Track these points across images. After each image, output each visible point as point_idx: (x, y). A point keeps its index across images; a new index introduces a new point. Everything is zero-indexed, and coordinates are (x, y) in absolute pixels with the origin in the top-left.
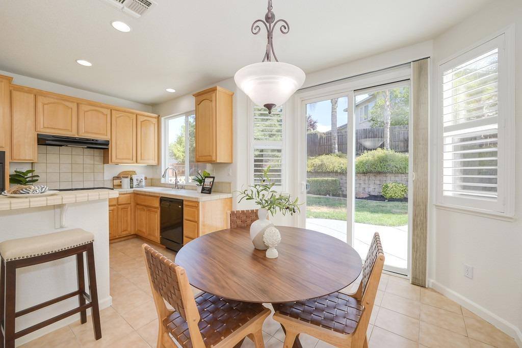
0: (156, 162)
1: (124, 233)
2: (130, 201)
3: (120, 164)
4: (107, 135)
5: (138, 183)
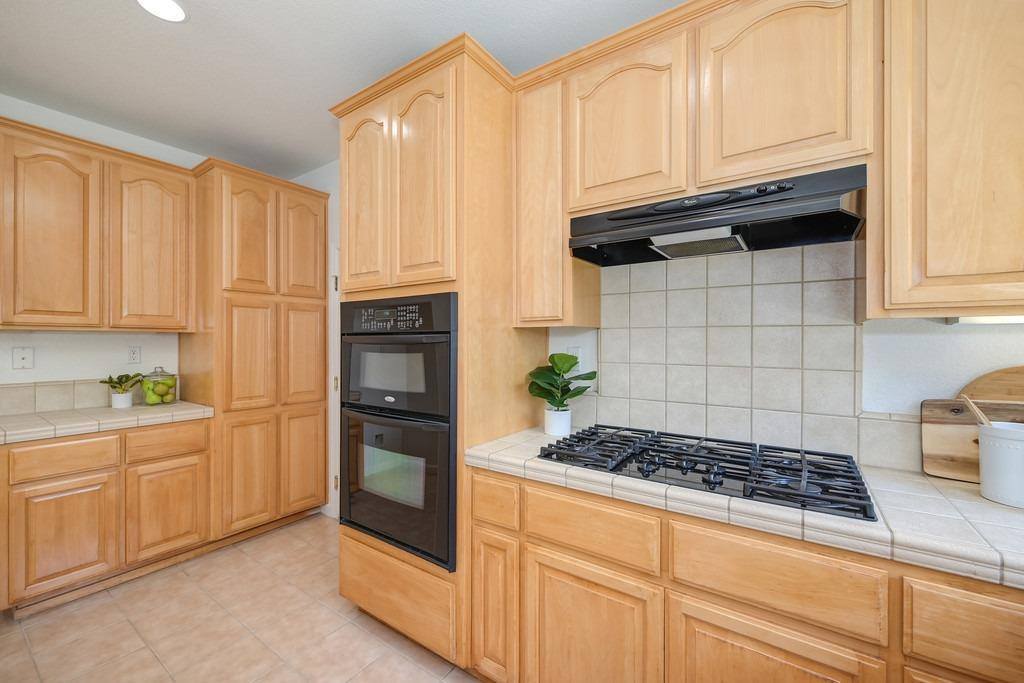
3: (964, 320)
4: (848, 137)
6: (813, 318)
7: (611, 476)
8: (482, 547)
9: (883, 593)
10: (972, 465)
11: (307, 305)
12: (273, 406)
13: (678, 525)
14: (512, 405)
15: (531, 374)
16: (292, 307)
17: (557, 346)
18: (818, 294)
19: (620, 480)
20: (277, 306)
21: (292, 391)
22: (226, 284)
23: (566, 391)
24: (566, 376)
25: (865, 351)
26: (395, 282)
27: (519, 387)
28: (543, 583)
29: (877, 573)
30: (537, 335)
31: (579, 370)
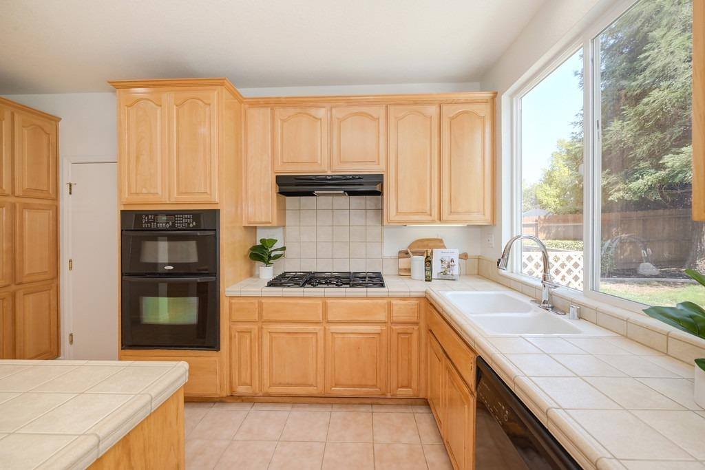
0: (488, 216)
1: (403, 392)
2: (419, 317)
3: (408, 225)
4: (378, 165)
5: (444, 270)
6: (369, 223)
7: (302, 289)
8: (237, 334)
9: (386, 307)
10: (409, 270)
11: (40, 204)
12: (8, 285)
13: (329, 301)
14: (242, 265)
15: (251, 249)
16: (26, 207)
17: (262, 235)
18: (371, 214)
19: (306, 289)
20: (13, 206)
21: (27, 272)
23: (270, 257)
24: (270, 250)
25: (385, 235)
26: (173, 200)
27: (245, 256)
28: (271, 340)
29: (385, 301)
30: (252, 229)
31: (276, 246)
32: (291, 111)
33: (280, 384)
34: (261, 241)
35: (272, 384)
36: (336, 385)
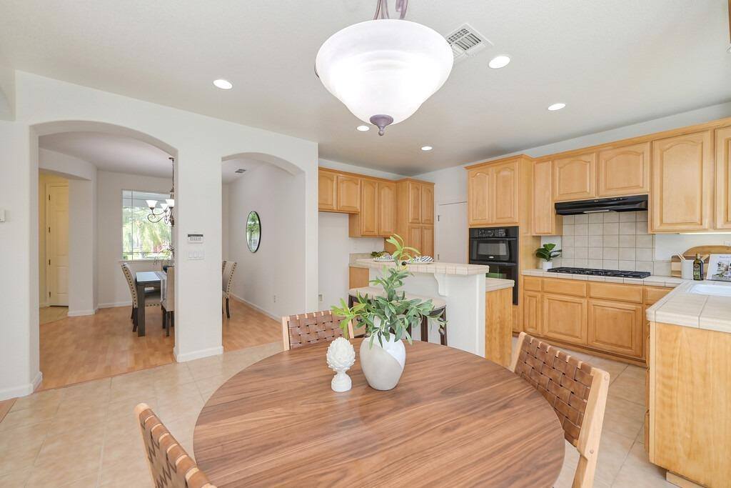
3: (681, 233)
4: (643, 188)
5: (720, 272)
6: (639, 233)
7: (571, 274)
8: (528, 297)
9: (641, 292)
11: (429, 227)
13: (591, 283)
15: (537, 250)
16: (425, 228)
17: (544, 242)
18: (639, 225)
19: (574, 275)
20: (422, 228)
22: (410, 221)
23: (550, 256)
24: (550, 251)
25: (656, 242)
26: (493, 222)
27: (533, 255)
28: (549, 304)
29: (641, 288)
30: (538, 238)
31: (555, 249)
32: (567, 161)
33: (555, 332)
34: (544, 246)
35: (550, 331)
36: (597, 341)
